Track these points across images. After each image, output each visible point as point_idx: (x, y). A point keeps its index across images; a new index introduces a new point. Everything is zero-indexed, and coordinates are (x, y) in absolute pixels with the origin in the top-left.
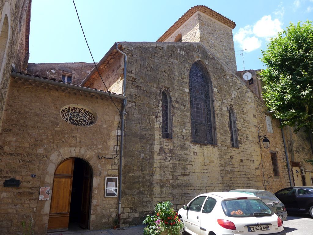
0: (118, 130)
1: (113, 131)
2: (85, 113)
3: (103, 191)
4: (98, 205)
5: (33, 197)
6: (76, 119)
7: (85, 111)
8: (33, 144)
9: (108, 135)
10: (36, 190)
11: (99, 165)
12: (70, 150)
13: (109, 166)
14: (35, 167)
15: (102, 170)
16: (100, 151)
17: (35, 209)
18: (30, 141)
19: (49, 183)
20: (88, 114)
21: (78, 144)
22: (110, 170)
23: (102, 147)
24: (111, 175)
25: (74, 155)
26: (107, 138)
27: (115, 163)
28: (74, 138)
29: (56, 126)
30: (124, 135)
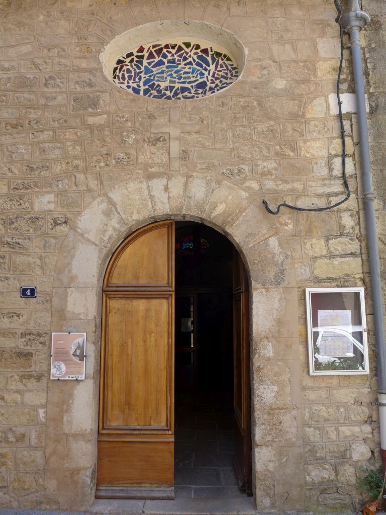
0: (338, 91)
1: (320, 101)
2: (198, 57)
3: (301, 349)
4: (284, 408)
5: (33, 368)
6: (167, 84)
7: (198, 51)
8: (20, 181)
9: (298, 117)
10: (41, 343)
11: (273, 242)
12: (146, 191)
13: (314, 241)
14: (31, 260)
15: (289, 260)
16: (270, 184)
17: (41, 412)
18: (10, 174)
19: (82, 317)
20: (209, 59)
21: (176, 164)
22: (321, 257)
23: (276, 169)
24: (329, 280)
25: (163, 206)
26: (294, 130)
27: (342, 227)
28: (160, 145)
29: (90, 110)
30: (368, 110)
